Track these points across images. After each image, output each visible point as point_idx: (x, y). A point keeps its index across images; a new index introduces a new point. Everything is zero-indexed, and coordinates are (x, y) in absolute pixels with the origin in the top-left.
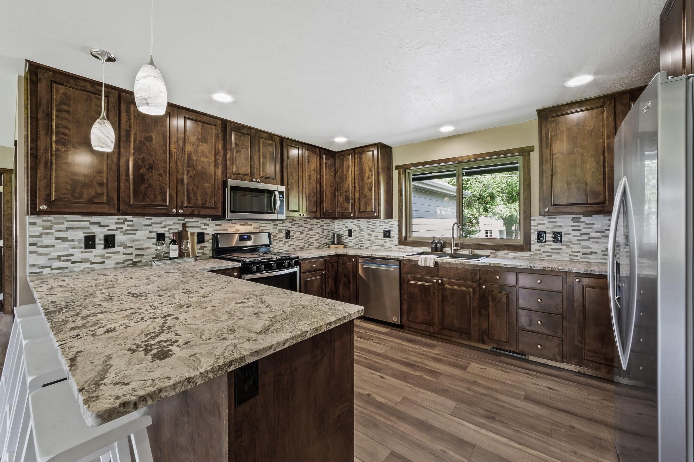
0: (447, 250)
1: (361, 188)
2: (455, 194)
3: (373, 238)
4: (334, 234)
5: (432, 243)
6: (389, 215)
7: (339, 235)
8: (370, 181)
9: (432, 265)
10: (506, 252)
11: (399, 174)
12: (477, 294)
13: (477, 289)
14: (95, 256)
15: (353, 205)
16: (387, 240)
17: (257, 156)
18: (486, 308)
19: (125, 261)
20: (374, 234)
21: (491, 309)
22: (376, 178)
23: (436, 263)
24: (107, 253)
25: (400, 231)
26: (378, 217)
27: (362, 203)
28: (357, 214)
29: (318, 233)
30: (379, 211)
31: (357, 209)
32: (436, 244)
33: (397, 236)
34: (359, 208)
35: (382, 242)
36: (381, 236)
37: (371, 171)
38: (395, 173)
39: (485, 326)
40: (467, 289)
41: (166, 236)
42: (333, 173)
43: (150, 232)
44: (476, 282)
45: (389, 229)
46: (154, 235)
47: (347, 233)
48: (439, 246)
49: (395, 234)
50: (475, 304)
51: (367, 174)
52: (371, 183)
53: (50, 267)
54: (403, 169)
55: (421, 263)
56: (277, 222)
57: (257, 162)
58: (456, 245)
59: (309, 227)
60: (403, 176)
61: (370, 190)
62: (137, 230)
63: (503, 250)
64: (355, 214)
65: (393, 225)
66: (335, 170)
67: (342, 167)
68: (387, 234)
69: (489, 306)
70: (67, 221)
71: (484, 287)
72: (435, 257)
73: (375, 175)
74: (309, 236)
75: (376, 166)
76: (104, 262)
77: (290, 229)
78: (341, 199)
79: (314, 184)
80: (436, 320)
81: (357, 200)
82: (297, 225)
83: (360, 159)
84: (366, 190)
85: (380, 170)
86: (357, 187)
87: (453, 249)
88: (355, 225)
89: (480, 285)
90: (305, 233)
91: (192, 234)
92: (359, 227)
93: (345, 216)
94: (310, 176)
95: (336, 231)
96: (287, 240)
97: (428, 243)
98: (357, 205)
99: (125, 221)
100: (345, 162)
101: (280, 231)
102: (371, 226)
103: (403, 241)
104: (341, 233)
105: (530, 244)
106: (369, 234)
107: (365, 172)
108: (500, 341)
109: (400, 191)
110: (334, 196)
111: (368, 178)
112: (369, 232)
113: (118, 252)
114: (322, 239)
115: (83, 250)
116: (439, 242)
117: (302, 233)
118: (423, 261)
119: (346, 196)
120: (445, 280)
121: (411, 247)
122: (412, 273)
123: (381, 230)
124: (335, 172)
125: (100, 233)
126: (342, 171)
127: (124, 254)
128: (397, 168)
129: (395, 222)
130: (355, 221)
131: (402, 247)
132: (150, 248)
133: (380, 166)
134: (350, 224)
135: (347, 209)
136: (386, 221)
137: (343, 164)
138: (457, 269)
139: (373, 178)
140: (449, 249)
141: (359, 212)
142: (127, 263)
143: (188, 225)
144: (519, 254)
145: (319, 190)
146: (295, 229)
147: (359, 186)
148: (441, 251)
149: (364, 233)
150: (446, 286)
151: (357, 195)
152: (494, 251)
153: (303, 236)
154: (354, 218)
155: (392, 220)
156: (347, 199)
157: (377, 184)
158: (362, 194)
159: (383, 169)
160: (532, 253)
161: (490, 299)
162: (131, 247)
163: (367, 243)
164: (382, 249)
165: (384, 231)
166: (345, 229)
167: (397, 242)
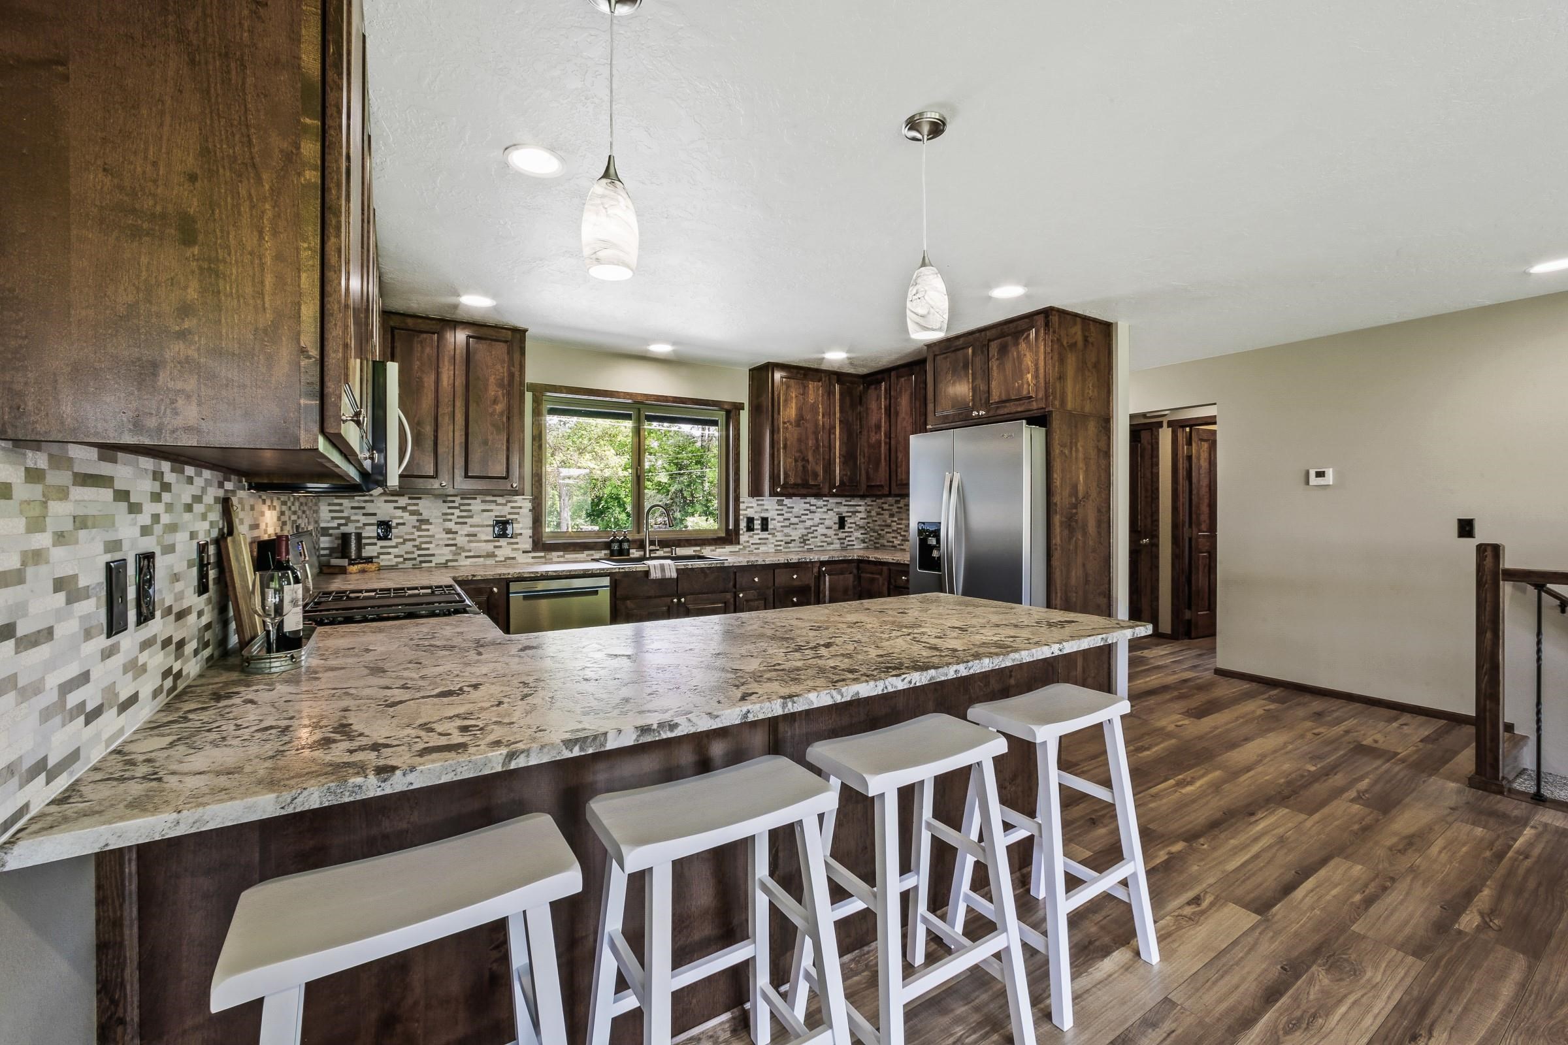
1: (473, 421)
3: (461, 540)
5: (612, 541)
16: (503, 542)
20: (466, 529)
22: (516, 406)
25: (536, 521)
27: (476, 457)
32: (620, 543)
35: (488, 547)
36: (487, 534)
37: (501, 386)
38: (528, 398)
44: (730, 591)
45: (509, 517)
47: (371, 532)
48: (626, 546)
49: (522, 527)
51: (493, 391)
54: (540, 391)
58: (653, 543)
60: (540, 406)
65: (519, 508)
68: (502, 527)
73: (512, 396)
86: (459, 416)
87: (648, 549)
88: (404, 509)
89: (736, 596)
92: (412, 513)
102: (456, 512)
103: (542, 543)
104: (350, 529)
105: (739, 535)
106: (449, 531)
111: (495, 402)
112: (451, 525)
116: (625, 540)
119: (419, 433)
123: (489, 519)
126: (408, 369)
128: (530, 387)
129: (524, 502)
130: (404, 500)
131: (542, 554)
134: (383, 506)
136: (500, 500)
139: (505, 405)
144: (728, 549)
149: (436, 529)
151: (459, 438)
155: (516, 498)
156: (421, 441)
157: (516, 418)
158: (475, 435)
160: (742, 546)
163: (443, 554)
164: (490, 561)
165: (498, 522)
166: (364, 520)
167: (528, 545)
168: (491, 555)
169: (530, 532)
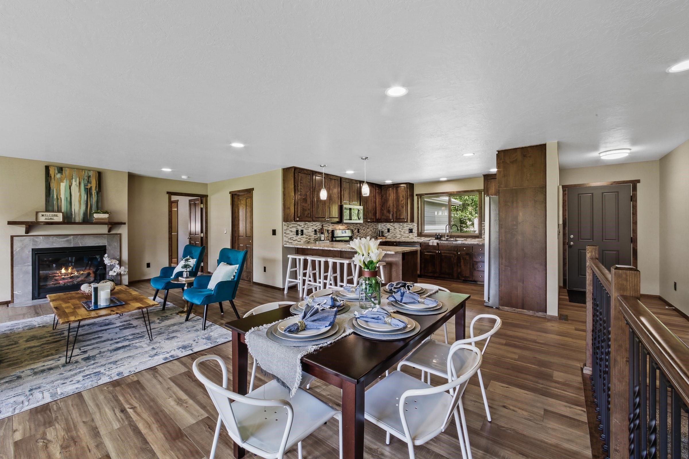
0: (444, 239)
1: (398, 206)
2: (447, 203)
3: (402, 233)
4: (380, 231)
5: (435, 235)
6: (412, 221)
7: (382, 231)
8: (402, 202)
9: (436, 245)
10: (471, 239)
11: (418, 199)
12: (456, 257)
13: (456, 254)
14: (299, 239)
15: (393, 215)
16: (411, 234)
17: (351, 192)
18: (460, 262)
19: (306, 241)
20: (403, 231)
21: (462, 263)
22: (406, 202)
23: (438, 244)
24: (302, 237)
25: (418, 229)
26: (407, 222)
27: (398, 214)
28: (395, 220)
29: (371, 230)
30: (407, 218)
31: (395, 217)
32: (437, 236)
33: (416, 232)
34: (396, 217)
35: (408, 235)
36: (407, 232)
37: (403, 197)
38: (415, 198)
39: (459, 270)
40: (452, 255)
41: (317, 230)
42: (381, 197)
43: (313, 229)
44: (456, 251)
45: (412, 228)
46: (313, 230)
47: (387, 231)
48: (439, 237)
49: (415, 230)
50: (455, 261)
51: (401, 198)
52: (403, 203)
53: (288, 242)
54: (420, 196)
55: (431, 244)
56: (354, 224)
57: (351, 195)
58: (448, 236)
59: (367, 227)
60: (420, 199)
61: (403, 207)
62: (309, 228)
63: (470, 238)
64: (393, 220)
65: (414, 226)
66: (382, 195)
67: (386, 194)
68: (411, 231)
69: (461, 262)
70: (292, 224)
71: (459, 253)
72: (437, 241)
73: (405, 199)
74: (367, 232)
75: (406, 195)
76: (300, 241)
77: (359, 228)
78: (385, 212)
79: (373, 204)
80: (438, 270)
81: (395, 213)
82: (362, 226)
83: (397, 190)
84: (400, 207)
85: (408, 197)
86: (395, 205)
87: (446, 238)
88: (392, 226)
89: (457, 253)
90: (365, 230)
91: (325, 229)
92: (394, 227)
93: (388, 221)
94: (371, 200)
95: (379, 229)
96: (358, 234)
97: (433, 235)
98: (395, 215)
99: (306, 224)
100: (388, 192)
101: (355, 229)
102: (401, 226)
103: (420, 235)
104: (383, 230)
105: (482, 235)
106: (400, 231)
107: (400, 198)
108: (466, 276)
109: (418, 208)
110: (381, 210)
111: (402, 201)
112: (400, 230)
113: (304, 237)
114: (373, 234)
115: (296, 236)
116: (439, 235)
117: (364, 230)
118: (432, 243)
119: (388, 210)
120: (442, 251)
121: (424, 238)
122: (426, 249)
123: (407, 228)
124: (382, 196)
125: (300, 228)
126: (386, 197)
127: (306, 238)
128: (417, 195)
129: (415, 224)
130: (392, 224)
131: (419, 238)
132: (312, 236)
133: (408, 195)
134: (389, 225)
135: (389, 217)
136: (410, 224)
137: (387, 192)
138: (448, 246)
139: (404, 202)
140: (444, 238)
141: (396, 219)
142: (306, 242)
143: (324, 225)
144: (477, 240)
145: (375, 207)
146: (361, 228)
147: (396, 204)
148: (440, 239)
149: (397, 230)
150: (443, 254)
151: (395, 210)
152: (466, 239)
153: (365, 232)
154: (393, 222)
155: (413, 223)
156: (389, 212)
157: (406, 204)
158: (398, 209)
159: (410, 195)
160: (482, 239)
161: (462, 259)
162: (307, 235)
163: (399, 236)
164: (408, 238)
165: (409, 229)
166: (385, 228)
167: (416, 235)
168: (408, 237)
169: (417, 232)
